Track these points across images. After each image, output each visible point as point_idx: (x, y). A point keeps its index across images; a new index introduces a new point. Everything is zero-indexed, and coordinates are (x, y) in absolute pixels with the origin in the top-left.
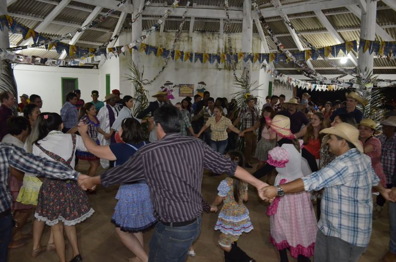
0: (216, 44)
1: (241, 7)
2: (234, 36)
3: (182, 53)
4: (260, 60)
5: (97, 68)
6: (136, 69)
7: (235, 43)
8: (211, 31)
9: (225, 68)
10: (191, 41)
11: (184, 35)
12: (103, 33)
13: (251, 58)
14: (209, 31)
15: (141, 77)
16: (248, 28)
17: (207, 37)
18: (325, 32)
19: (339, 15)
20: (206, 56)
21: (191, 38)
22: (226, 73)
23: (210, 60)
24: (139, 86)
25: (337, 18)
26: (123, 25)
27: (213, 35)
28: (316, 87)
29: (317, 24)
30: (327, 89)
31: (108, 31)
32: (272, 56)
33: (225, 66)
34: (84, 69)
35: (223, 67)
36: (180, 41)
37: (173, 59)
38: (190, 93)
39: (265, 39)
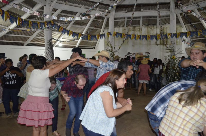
0: (156, 31)
1: (168, 9)
2: (166, 26)
3: (135, 35)
4: (181, 36)
5: (95, 49)
6: (111, 45)
7: (166, 30)
8: (152, 25)
9: (161, 44)
10: (141, 31)
11: (137, 28)
12: (97, 30)
13: (175, 35)
15: (114, 49)
16: (173, 19)
17: (150, 28)
20: (149, 36)
21: (141, 29)
22: (162, 46)
23: (151, 38)
24: (112, 54)
26: (106, 25)
27: (153, 26)
31: (98, 29)
32: (189, 33)
33: (161, 43)
36: (135, 31)
37: (130, 39)
39: (185, 27)
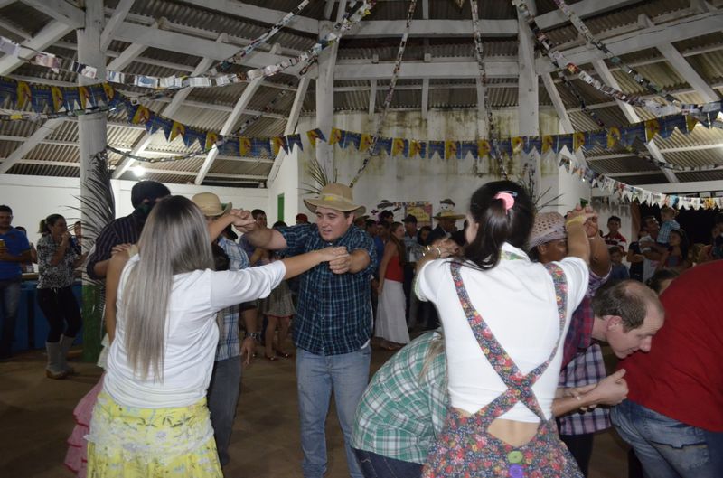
0: (474, 128)
1: (514, 55)
2: (506, 113)
3: (406, 142)
4: (554, 148)
5: (265, 187)
6: (322, 175)
7: (508, 125)
8: (462, 107)
9: (490, 172)
10: (426, 126)
11: (412, 115)
12: (275, 120)
13: (537, 144)
14: (458, 107)
16: (530, 91)
17: (454, 119)
18: (687, 92)
19: (713, 52)
20: (451, 146)
21: (426, 120)
23: (458, 153)
25: (709, 60)
26: (304, 104)
27: (466, 113)
28: (677, 201)
29: (670, 77)
30: (703, 206)
31: (279, 117)
32: (579, 138)
33: (490, 169)
34: (242, 189)
35: (487, 172)
36: (406, 127)
37: (389, 154)
38: (425, 222)
39: (566, 116)
